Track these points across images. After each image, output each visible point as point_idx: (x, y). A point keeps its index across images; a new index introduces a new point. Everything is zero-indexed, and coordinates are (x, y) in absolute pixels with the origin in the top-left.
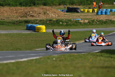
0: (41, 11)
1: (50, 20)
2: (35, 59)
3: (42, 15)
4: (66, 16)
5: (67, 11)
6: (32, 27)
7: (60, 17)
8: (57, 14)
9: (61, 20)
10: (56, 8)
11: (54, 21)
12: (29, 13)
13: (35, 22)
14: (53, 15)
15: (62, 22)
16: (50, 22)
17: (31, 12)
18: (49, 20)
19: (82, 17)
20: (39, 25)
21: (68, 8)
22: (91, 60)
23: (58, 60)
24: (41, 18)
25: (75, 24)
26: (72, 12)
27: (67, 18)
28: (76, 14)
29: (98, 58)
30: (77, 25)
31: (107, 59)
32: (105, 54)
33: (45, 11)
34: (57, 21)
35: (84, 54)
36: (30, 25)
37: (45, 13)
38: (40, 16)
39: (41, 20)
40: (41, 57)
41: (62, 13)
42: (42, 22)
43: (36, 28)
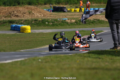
0: (26, 10)
1: (36, 20)
2: (20, 61)
3: (27, 15)
4: (52, 15)
5: (53, 11)
6: (16, 28)
7: (46, 17)
8: (43, 13)
9: (47, 20)
10: (42, 8)
11: (40, 21)
12: (13, 13)
13: (20, 22)
14: (39, 14)
15: (48, 22)
16: (35, 22)
17: (16, 12)
18: (34, 20)
19: (68, 17)
20: (24, 25)
21: (54, 7)
22: (78, 61)
23: (44, 61)
24: (26, 18)
25: (61, 24)
26: (58, 12)
27: (53, 18)
28: (62, 14)
29: (86, 59)
30: (63, 25)
31: (95, 60)
32: (93, 55)
33: (30, 11)
34: (43, 21)
35: (71, 55)
36: (14, 25)
37: (30, 13)
38: (24, 16)
39: (26, 20)
40: (26, 58)
41: (48, 12)
42: (27, 22)
43: (21, 29)
